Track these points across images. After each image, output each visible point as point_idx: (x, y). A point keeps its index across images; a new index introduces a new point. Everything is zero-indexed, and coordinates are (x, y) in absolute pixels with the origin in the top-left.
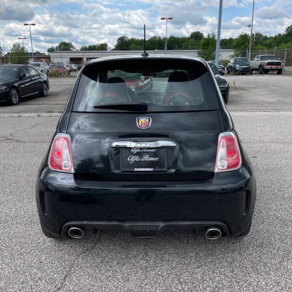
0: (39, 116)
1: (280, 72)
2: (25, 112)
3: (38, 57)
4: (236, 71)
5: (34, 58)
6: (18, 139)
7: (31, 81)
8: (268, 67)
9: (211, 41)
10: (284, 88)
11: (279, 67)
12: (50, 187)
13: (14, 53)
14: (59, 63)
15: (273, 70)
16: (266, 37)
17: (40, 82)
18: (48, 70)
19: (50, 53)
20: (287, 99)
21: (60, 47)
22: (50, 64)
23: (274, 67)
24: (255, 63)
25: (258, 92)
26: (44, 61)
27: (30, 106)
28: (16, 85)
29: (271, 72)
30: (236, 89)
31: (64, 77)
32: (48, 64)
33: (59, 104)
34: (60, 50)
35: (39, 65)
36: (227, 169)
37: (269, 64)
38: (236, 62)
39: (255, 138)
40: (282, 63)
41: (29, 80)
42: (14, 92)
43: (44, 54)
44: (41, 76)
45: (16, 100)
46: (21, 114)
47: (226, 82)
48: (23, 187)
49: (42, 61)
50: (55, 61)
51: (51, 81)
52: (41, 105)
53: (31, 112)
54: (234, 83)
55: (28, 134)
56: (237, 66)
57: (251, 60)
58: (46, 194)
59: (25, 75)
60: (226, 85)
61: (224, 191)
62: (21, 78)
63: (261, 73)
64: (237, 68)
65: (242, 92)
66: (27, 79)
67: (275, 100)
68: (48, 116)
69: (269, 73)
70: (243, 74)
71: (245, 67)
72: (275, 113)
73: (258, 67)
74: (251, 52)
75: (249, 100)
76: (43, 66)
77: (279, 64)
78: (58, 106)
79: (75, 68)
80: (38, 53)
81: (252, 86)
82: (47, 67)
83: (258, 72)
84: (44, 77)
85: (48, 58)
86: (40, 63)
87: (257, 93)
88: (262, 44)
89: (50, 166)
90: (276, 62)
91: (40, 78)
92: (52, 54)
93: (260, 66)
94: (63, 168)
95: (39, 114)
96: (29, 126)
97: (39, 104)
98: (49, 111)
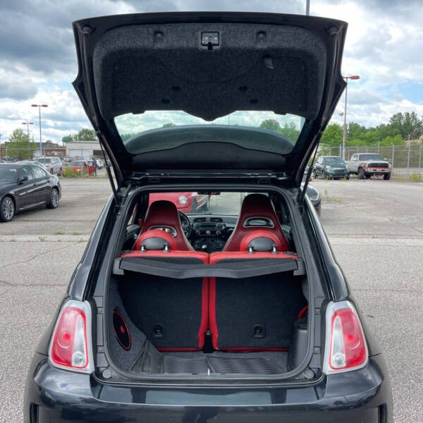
0: (42, 240)
1: (387, 177)
2: (22, 233)
3: (49, 148)
4: (327, 174)
5: (43, 150)
6: (7, 279)
7: (35, 186)
8: (371, 170)
9: (290, 133)
10: (396, 202)
11: (386, 170)
12: (49, 396)
13: (14, 143)
14: (77, 158)
15: (378, 174)
16: (364, 128)
17: (48, 188)
18: (61, 168)
19: (65, 144)
20: (403, 219)
21: (80, 135)
22: (65, 159)
23: (379, 170)
24: (353, 163)
25: (361, 206)
26: (56, 154)
27: (29, 224)
28: (12, 192)
29: (375, 177)
30: (329, 200)
31: (84, 178)
32: (62, 159)
33: (73, 221)
34: (80, 140)
35: (48, 161)
36: (345, 368)
37: (372, 166)
38: (325, 163)
39: (367, 282)
40: (390, 165)
41: (32, 185)
42: (8, 202)
43: (57, 145)
44: (50, 180)
45: (10, 215)
46: (15, 236)
47: (316, 194)
48: (7, 370)
49: (53, 155)
50: (72, 154)
51: (65, 184)
52: (46, 223)
53: (30, 233)
54: (326, 192)
55: (23, 270)
56: (328, 167)
57: (346, 159)
58: (41, 410)
59: (26, 179)
60: (316, 198)
61: (340, 406)
62: (20, 184)
63: (362, 178)
64: (328, 171)
65: (338, 206)
66: (30, 183)
67: (386, 219)
68: (56, 239)
69: (372, 177)
70: (336, 179)
71: (339, 169)
72: (390, 241)
73: (356, 170)
74: (346, 149)
75: (348, 219)
76: (54, 162)
77: (386, 166)
78: (72, 224)
79: (100, 165)
80: (48, 143)
81: (351, 197)
82: (60, 164)
83: (356, 176)
84: (55, 180)
85: (62, 151)
86: (50, 158)
87: (360, 208)
88: (359, 138)
89: (51, 358)
90: (381, 164)
91: (49, 182)
92: (69, 146)
93: (360, 168)
94: (73, 364)
95: (43, 236)
96: (26, 256)
97: (45, 221)
98: (57, 232)
